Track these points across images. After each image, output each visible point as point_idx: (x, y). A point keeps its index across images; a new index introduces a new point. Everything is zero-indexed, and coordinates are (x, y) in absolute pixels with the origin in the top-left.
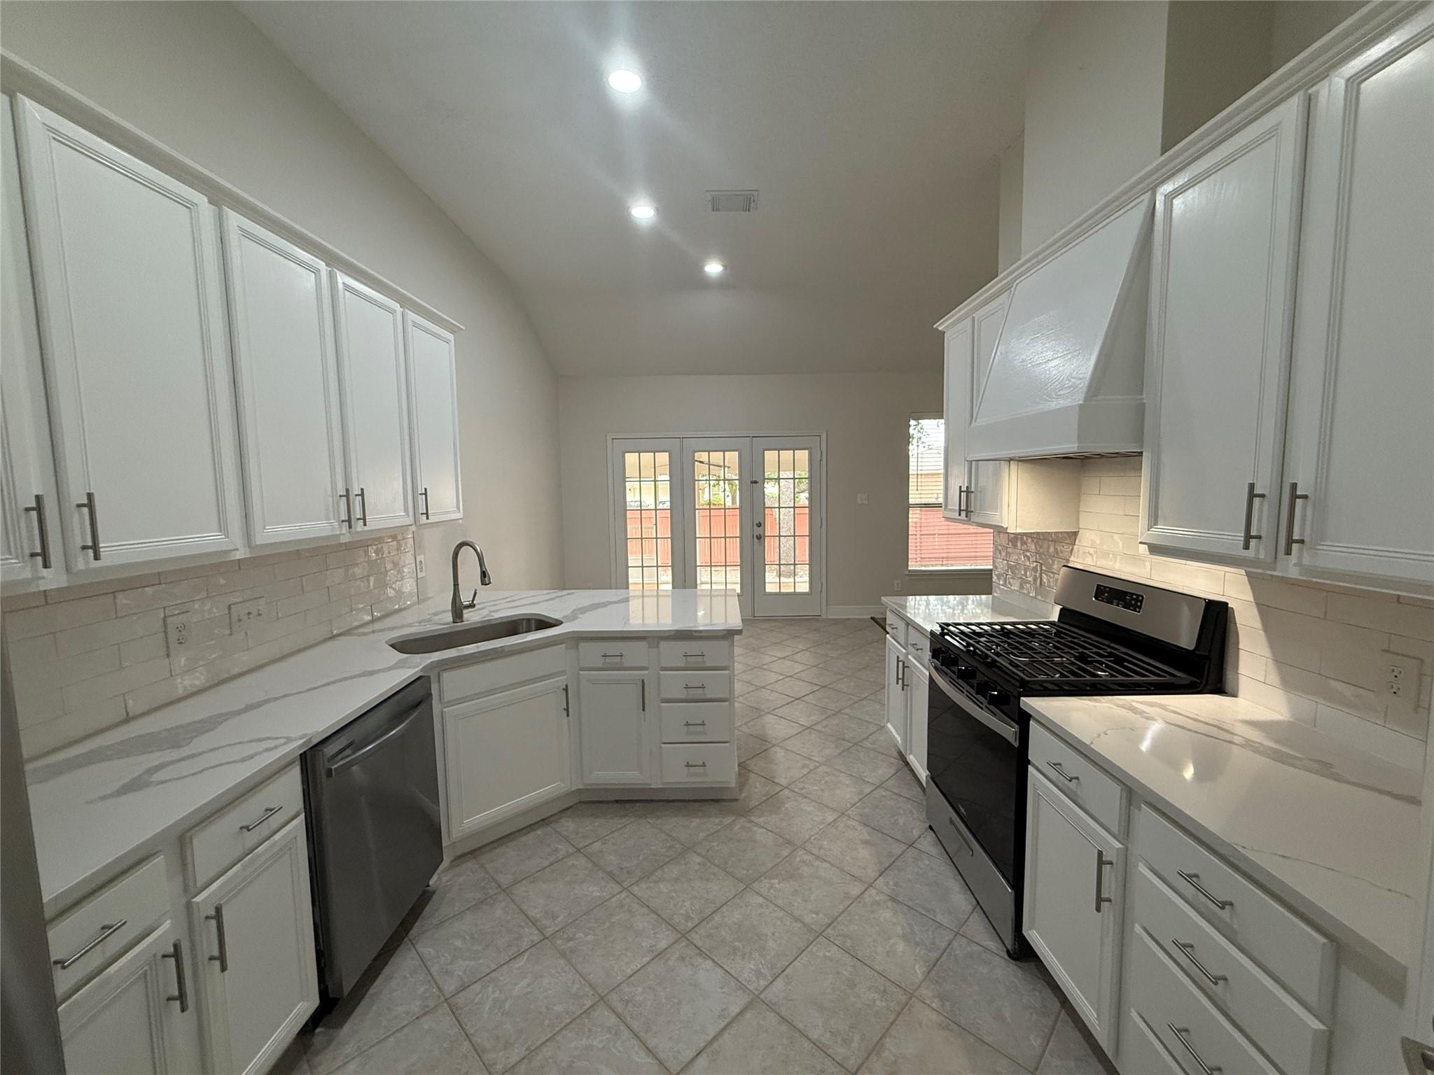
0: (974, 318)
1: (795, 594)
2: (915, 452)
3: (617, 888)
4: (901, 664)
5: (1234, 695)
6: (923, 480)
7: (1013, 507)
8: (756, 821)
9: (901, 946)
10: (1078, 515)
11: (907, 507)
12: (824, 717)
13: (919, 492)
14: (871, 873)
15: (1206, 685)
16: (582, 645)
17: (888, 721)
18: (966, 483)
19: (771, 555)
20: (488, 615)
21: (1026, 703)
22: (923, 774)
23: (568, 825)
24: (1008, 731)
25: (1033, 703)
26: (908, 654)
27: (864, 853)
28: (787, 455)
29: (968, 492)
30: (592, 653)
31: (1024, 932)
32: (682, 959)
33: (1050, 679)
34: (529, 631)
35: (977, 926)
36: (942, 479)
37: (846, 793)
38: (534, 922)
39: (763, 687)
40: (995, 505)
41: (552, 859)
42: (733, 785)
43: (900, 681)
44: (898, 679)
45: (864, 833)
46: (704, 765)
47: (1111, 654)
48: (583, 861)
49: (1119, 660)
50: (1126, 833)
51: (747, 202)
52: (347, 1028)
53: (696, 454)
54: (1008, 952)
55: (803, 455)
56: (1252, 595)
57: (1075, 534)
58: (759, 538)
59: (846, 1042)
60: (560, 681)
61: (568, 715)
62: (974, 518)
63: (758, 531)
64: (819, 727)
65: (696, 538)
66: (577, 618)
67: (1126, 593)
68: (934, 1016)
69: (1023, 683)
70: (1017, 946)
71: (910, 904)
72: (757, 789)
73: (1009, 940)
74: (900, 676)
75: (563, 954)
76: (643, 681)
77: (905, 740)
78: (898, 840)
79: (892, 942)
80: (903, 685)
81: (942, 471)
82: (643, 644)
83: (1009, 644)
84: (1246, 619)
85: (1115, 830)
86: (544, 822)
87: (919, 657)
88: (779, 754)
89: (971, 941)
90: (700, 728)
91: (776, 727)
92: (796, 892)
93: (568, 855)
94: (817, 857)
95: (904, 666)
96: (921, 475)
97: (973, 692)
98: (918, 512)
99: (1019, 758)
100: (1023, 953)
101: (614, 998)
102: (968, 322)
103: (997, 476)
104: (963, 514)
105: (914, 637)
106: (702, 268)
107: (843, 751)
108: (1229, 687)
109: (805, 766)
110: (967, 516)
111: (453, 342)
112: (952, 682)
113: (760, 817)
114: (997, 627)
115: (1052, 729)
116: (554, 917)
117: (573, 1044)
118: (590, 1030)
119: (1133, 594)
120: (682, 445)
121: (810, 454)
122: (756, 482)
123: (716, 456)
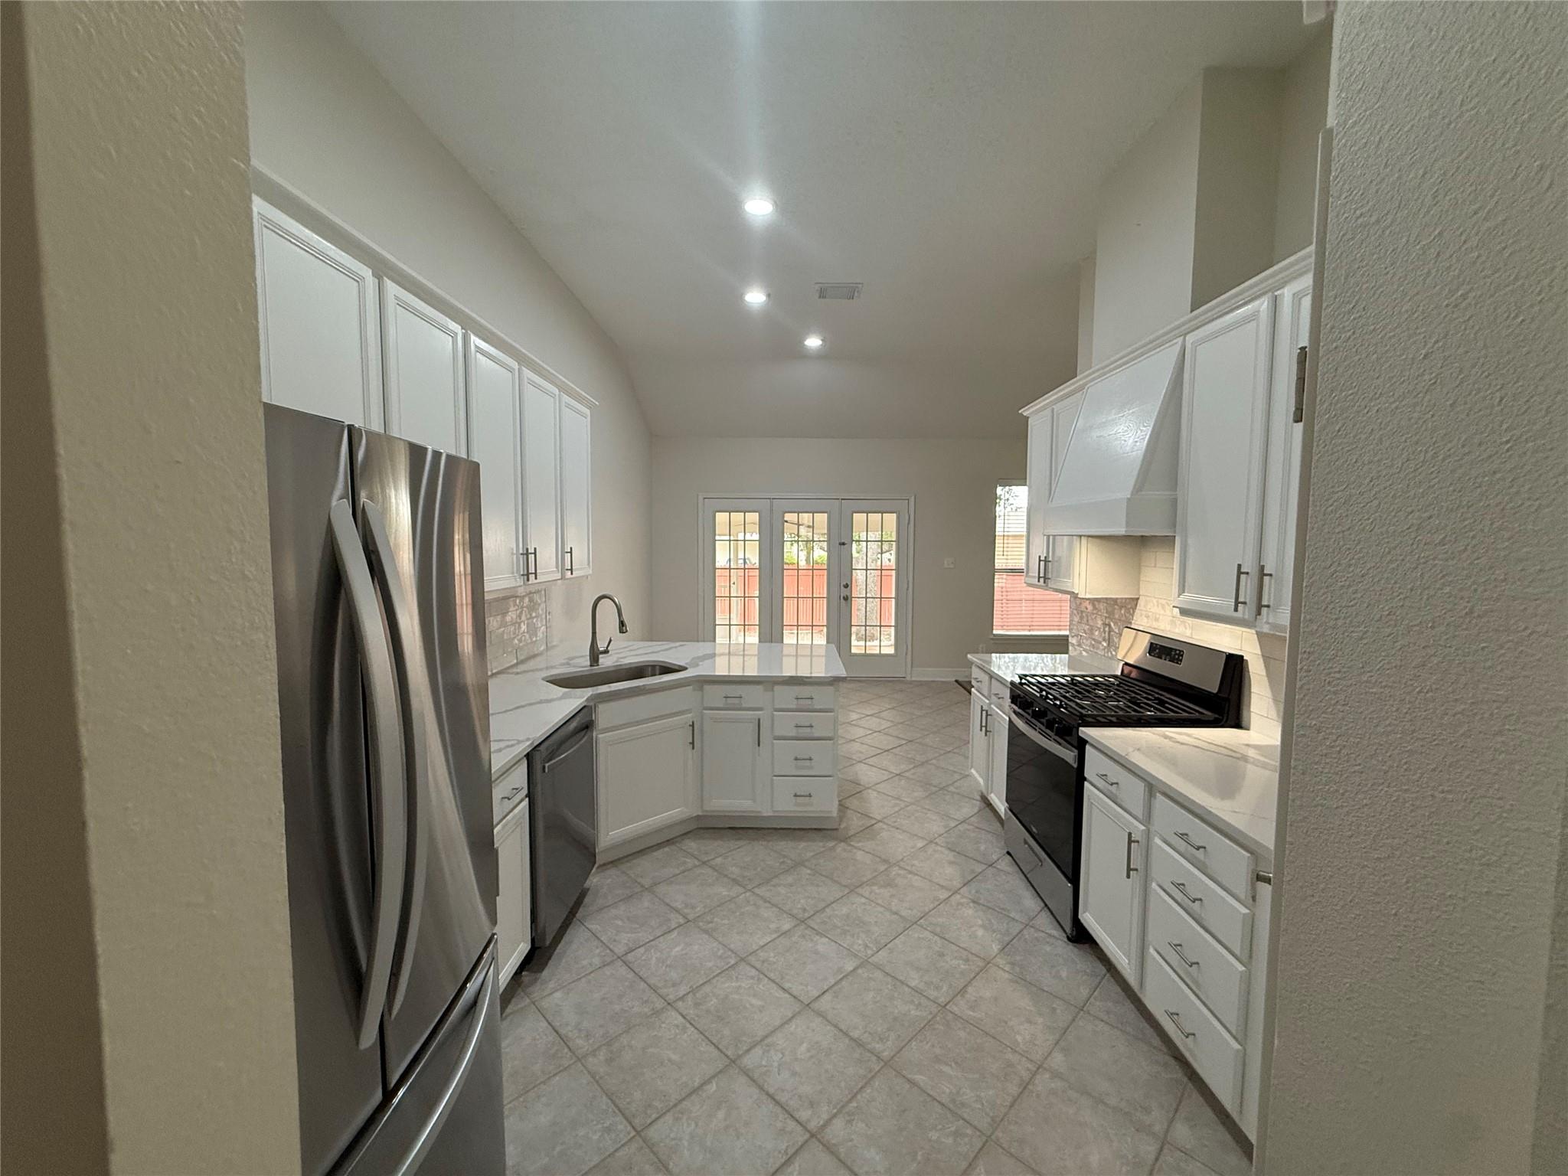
0: (1053, 409)
1: (880, 655)
2: (1002, 514)
3: (741, 890)
4: (984, 712)
5: (1248, 729)
6: (1010, 541)
7: (1083, 574)
8: (856, 845)
9: (980, 932)
10: (1139, 585)
11: (993, 571)
12: (912, 766)
13: (1005, 557)
14: (957, 884)
15: (1226, 721)
16: (707, 687)
17: (972, 767)
18: (1045, 551)
19: (857, 617)
20: (617, 661)
21: (1084, 733)
22: (1002, 807)
23: (691, 845)
24: (1069, 755)
25: (1088, 732)
26: (990, 704)
27: (949, 870)
28: (875, 518)
29: (1046, 561)
30: (715, 694)
31: (1080, 917)
32: (803, 936)
33: (1101, 713)
34: (653, 675)
35: (1044, 921)
36: (1025, 541)
37: (935, 826)
38: (677, 911)
39: (854, 740)
40: (1069, 574)
41: (682, 868)
42: (835, 814)
43: (984, 729)
44: (981, 727)
45: (951, 856)
46: (810, 796)
47: (1156, 699)
48: (709, 871)
49: (1162, 703)
50: (1148, 819)
51: (851, 292)
52: (545, 973)
53: (786, 515)
54: (1068, 937)
55: (891, 519)
56: (1258, 647)
57: (1138, 599)
58: (846, 599)
59: (938, 988)
60: (688, 717)
61: (693, 748)
62: (1051, 584)
63: (844, 592)
64: (907, 774)
65: (783, 598)
66: (698, 665)
67: (1171, 649)
68: (1007, 976)
69: (1082, 716)
70: (1074, 933)
71: (989, 905)
72: (855, 823)
73: (1068, 926)
74: (984, 724)
75: (706, 932)
76: (759, 720)
77: (986, 781)
78: (979, 862)
79: (973, 929)
80: (986, 731)
81: (1025, 533)
82: (760, 687)
83: (1077, 691)
84: (1256, 669)
85: (1141, 817)
86: (669, 842)
87: (1001, 705)
88: (872, 795)
89: (1037, 930)
90: (807, 763)
91: (867, 774)
92: (892, 896)
93: (696, 866)
94: (910, 872)
95: (987, 714)
96: (1008, 536)
97: (1043, 728)
98: (1005, 577)
99: (1079, 777)
100: (1080, 936)
101: (752, 959)
102: (1048, 412)
103: (1070, 547)
104: (1042, 580)
105: (997, 687)
106: (802, 342)
107: (930, 794)
108: (1244, 724)
109: (896, 805)
110: (1045, 582)
111: (589, 418)
112: (1028, 722)
113: (860, 841)
114: (1069, 679)
115: (1102, 750)
116: (693, 908)
117: (727, 985)
118: (737, 977)
119: (1176, 650)
120: (772, 506)
121: (898, 518)
122: (844, 544)
123: (806, 518)
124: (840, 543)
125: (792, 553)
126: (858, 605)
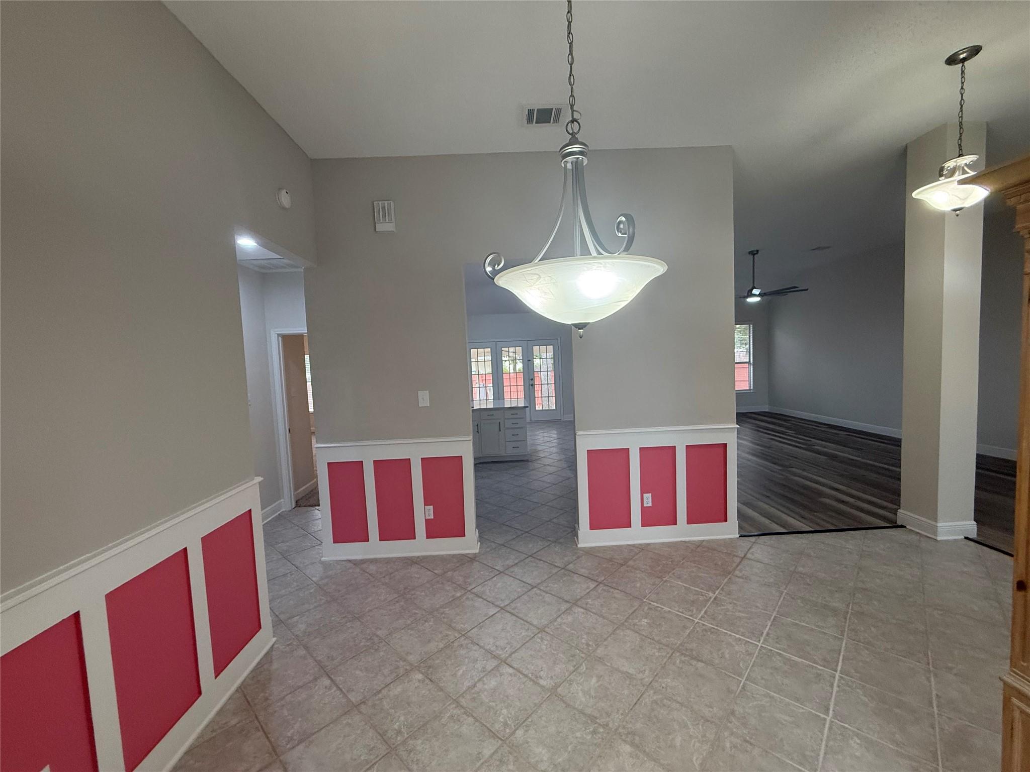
1: (549, 410)
19: (538, 393)
28: (543, 348)
53: (502, 348)
55: (550, 348)
58: (532, 385)
61: (478, 433)
63: (531, 382)
76: (499, 422)
120: (496, 345)
121: (553, 347)
122: (530, 360)
123: (512, 349)
124: (528, 362)
125: (507, 366)
126: (537, 387)
